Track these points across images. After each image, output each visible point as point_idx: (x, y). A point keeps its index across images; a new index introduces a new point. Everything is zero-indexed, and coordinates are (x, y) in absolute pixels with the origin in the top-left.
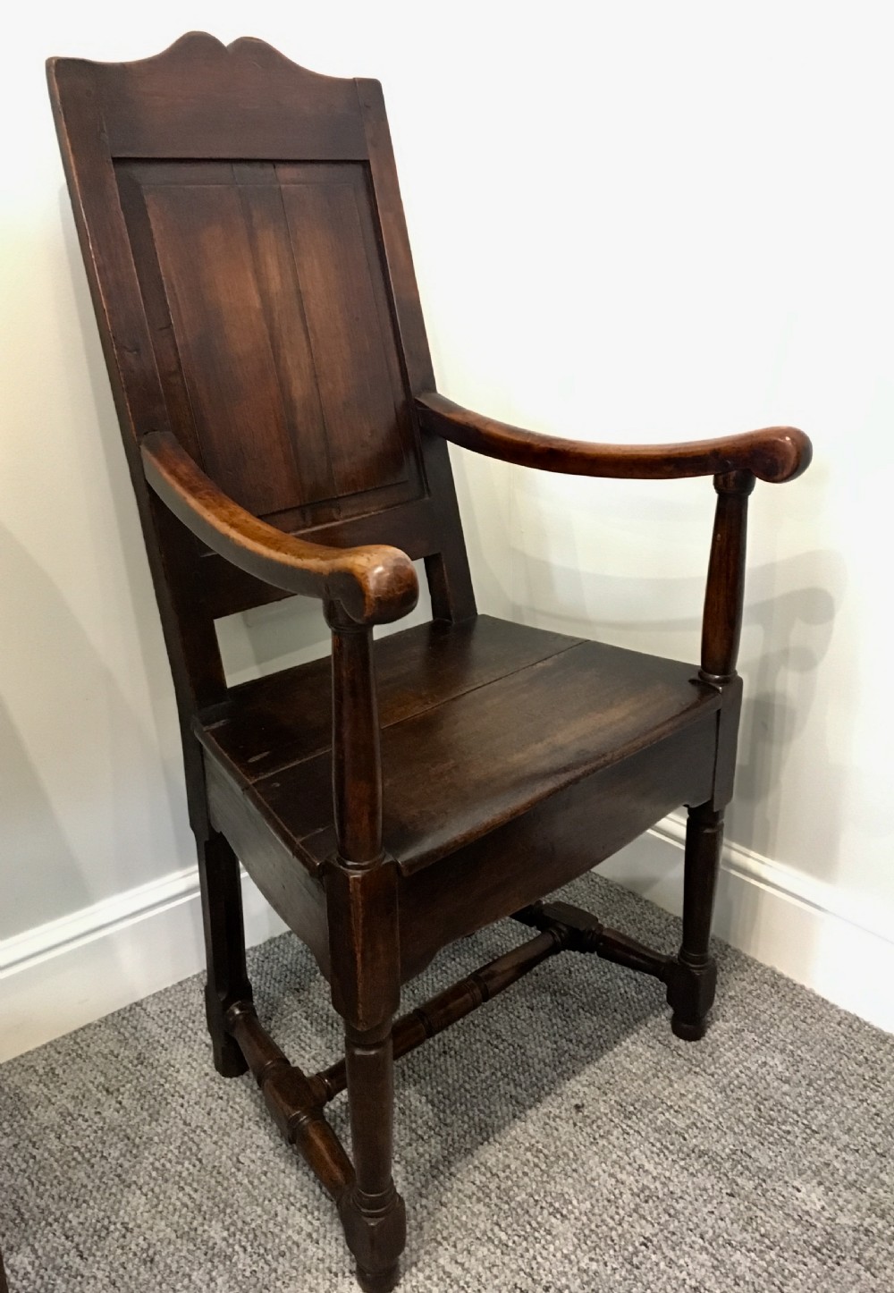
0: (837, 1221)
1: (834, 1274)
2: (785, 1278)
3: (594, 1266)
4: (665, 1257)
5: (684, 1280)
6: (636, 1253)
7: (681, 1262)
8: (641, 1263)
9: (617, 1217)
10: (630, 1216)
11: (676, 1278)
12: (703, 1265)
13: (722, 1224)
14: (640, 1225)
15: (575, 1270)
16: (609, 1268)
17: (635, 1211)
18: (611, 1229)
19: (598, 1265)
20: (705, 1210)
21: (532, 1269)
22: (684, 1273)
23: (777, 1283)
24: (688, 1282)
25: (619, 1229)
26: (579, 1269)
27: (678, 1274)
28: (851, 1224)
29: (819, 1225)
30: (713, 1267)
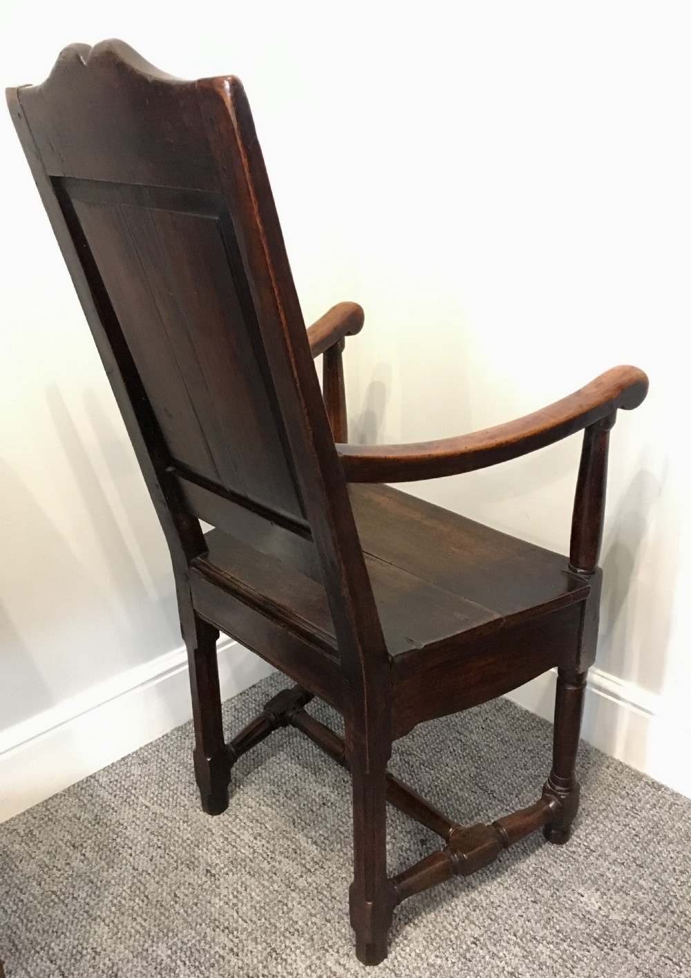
0: (610, 918)
1: (609, 957)
2: (574, 962)
3: (439, 961)
4: (489, 952)
5: (504, 968)
6: (468, 950)
7: (501, 954)
8: (472, 957)
9: (454, 923)
10: (463, 922)
11: (498, 966)
12: (516, 956)
13: (529, 924)
14: (471, 928)
15: (425, 965)
16: (450, 962)
17: (467, 918)
18: (450, 933)
19: (442, 961)
20: (517, 914)
21: (395, 966)
22: (503, 962)
23: (569, 966)
24: (506, 968)
25: (456, 932)
26: (428, 964)
27: (499, 963)
28: (620, 919)
29: (597, 921)
30: (523, 956)
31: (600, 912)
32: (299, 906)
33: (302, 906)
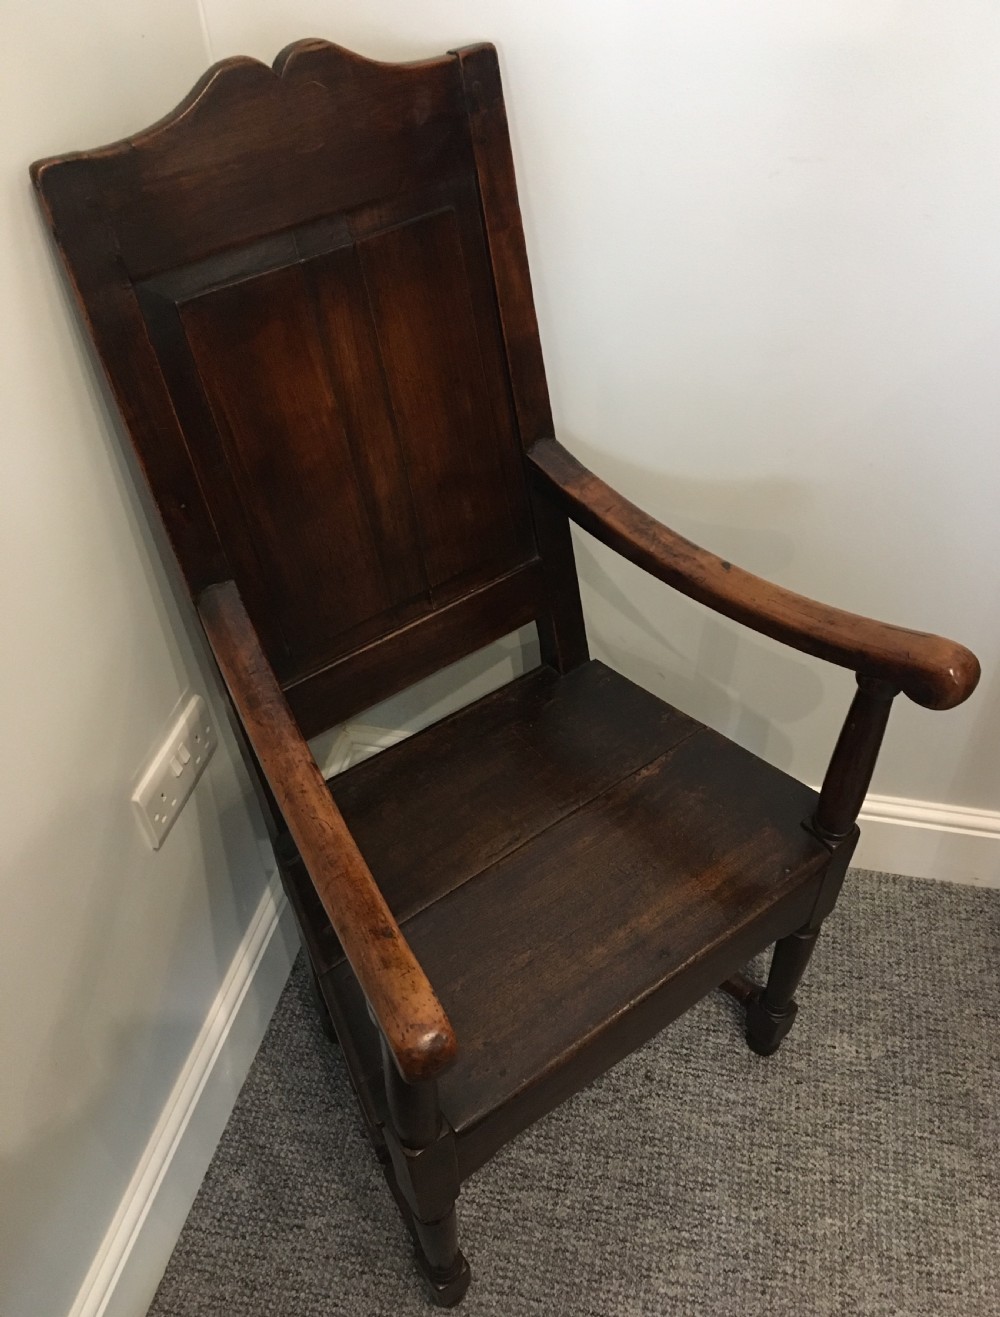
0: (873, 1058)
1: (900, 1105)
2: (876, 1130)
3: (761, 1214)
4: (797, 1170)
5: (822, 1180)
6: (778, 1182)
7: (810, 1166)
8: (788, 1187)
9: (745, 1159)
10: (752, 1152)
11: (816, 1181)
12: (823, 1159)
13: (810, 1113)
14: (764, 1154)
15: (752, 1226)
16: (771, 1207)
17: (752, 1144)
18: (749, 1172)
19: (764, 1211)
20: (793, 1108)
21: (725, 1248)
22: (818, 1174)
23: (874, 1138)
24: (824, 1179)
25: (753, 1167)
26: (753, 1224)
27: (815, 1178)
28: (882, 1054)
29: (865, 1069)
30: (830, 1154)
31: (860, 1056)
32: (581, 1242)
33: (584, 1241)
